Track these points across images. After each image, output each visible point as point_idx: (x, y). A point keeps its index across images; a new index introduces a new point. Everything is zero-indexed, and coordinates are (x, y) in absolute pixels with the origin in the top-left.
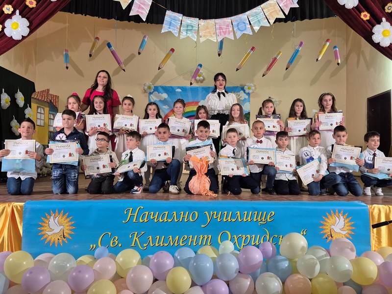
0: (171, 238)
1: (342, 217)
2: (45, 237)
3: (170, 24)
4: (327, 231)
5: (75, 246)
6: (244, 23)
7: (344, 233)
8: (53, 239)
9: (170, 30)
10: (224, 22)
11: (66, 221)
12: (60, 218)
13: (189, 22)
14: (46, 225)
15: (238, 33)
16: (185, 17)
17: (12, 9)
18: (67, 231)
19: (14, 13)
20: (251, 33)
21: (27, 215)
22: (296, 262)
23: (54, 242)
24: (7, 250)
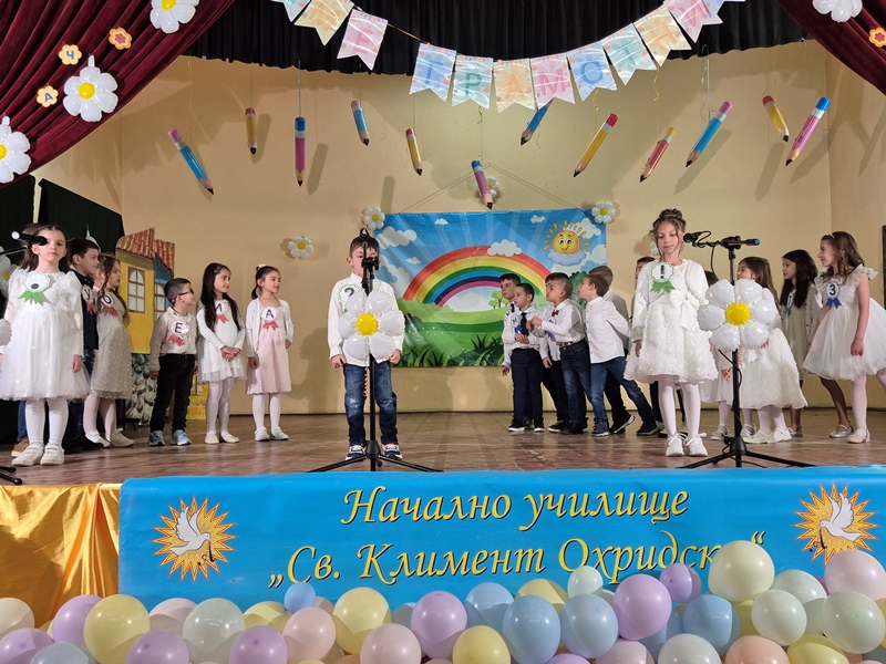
0: (451, 558)
1: (845, 501)
2: (169, 559)
3: (429, 74)
4: (813, 533)
5: (238, 579)
6: (598, 64)
7: (853, 537)
8: (187, 563)
9: (428, 87)
10: (552, 65)
11: (215, 523)
12: (202, 515)
13: (473, 67)
14: (171, 532)
15: (583, 88)
16: (461, 57)
17: (78, 55)
18: (218, 545)
19: (83, 62)
20: (614, 87)
21: (128, 512)
22: (749, 609)
23: (190, 570)
24: (88, 592)
